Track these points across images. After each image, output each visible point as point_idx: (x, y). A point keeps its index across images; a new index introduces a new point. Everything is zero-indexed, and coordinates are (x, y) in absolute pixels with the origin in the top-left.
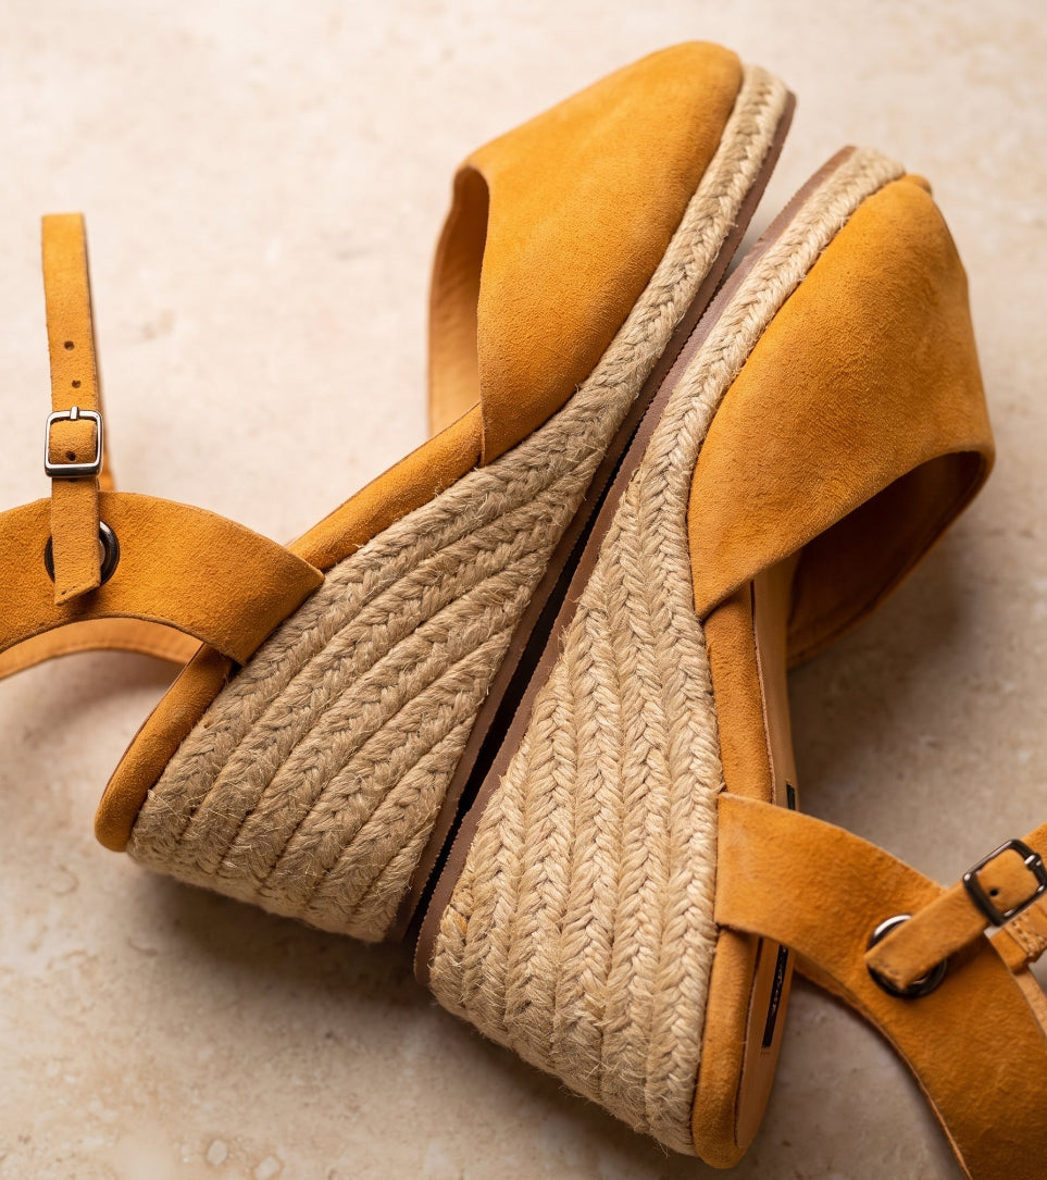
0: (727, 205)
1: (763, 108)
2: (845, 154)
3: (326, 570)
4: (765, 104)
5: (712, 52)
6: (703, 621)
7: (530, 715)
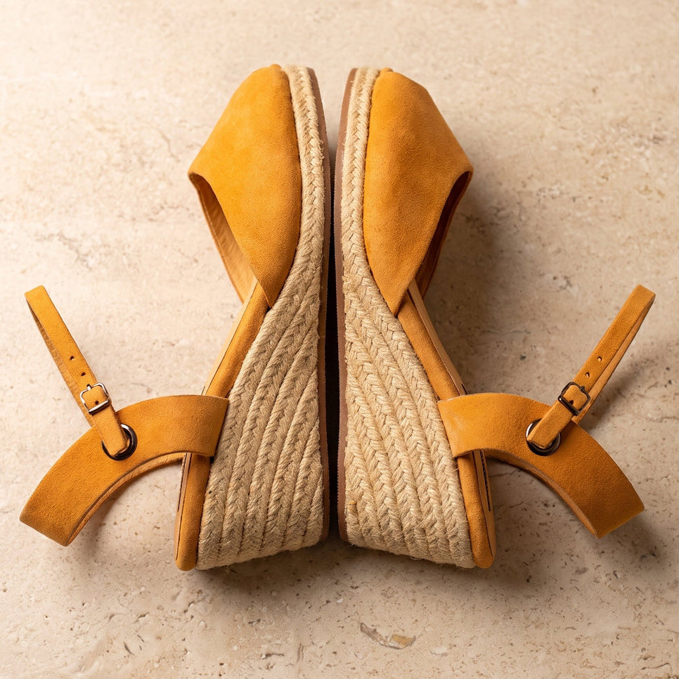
0: (313, 132)
1: (303, 85)
2: (353, 72)
3: (227, 396)
4: (302, 82)
5: (263, 73)
6: (396, 317)
7: (346, 406)
